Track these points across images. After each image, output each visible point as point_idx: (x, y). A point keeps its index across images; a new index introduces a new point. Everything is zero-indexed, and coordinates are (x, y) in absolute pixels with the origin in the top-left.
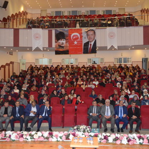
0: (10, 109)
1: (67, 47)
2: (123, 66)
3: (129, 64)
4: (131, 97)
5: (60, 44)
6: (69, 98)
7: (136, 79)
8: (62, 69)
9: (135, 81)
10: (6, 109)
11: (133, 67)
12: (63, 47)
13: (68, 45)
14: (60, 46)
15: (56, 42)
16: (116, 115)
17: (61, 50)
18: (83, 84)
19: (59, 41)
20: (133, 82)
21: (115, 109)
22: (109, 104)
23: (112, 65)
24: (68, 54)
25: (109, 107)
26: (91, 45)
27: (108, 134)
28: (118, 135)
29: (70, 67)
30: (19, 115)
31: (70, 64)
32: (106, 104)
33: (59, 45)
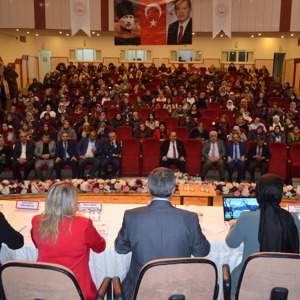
0: (52, 145)
1: (136, 30)
2: (238, 68)
3: (248, 65)
4: (253, 127)
5: (124, 25)
6: (147, 128)
7: (261, 95)
8: (122, 70)
9: (259, 98)
10: (46, 146)
11: (256, 71)
12: (129, 31)
13: (139, 27)
14: (124, 29)
15: (116, 21)
16: (229, 158)
17: (126, 36)
18: (166, 103)
19: (122, 19)
20: (257, 101)
21: (226, 146)
22: (216, 138)
23: (218, 66)
24: (139, 44)
25: (216, 144)
26: (182, 27)
27: (222, 183)
28: (237, 185)
29: (137, 66)
30: (68, 156)
31: (136, 61)
32: (211, 138)
33: (122, 27)
